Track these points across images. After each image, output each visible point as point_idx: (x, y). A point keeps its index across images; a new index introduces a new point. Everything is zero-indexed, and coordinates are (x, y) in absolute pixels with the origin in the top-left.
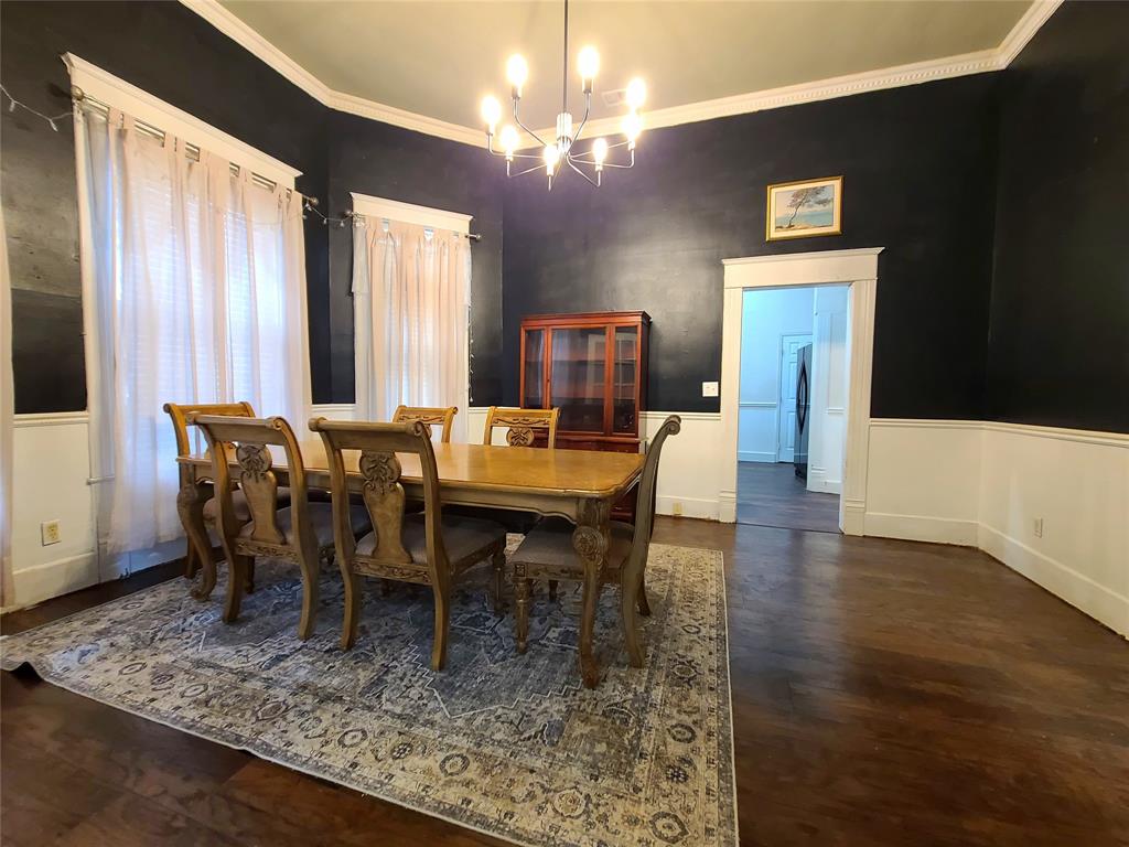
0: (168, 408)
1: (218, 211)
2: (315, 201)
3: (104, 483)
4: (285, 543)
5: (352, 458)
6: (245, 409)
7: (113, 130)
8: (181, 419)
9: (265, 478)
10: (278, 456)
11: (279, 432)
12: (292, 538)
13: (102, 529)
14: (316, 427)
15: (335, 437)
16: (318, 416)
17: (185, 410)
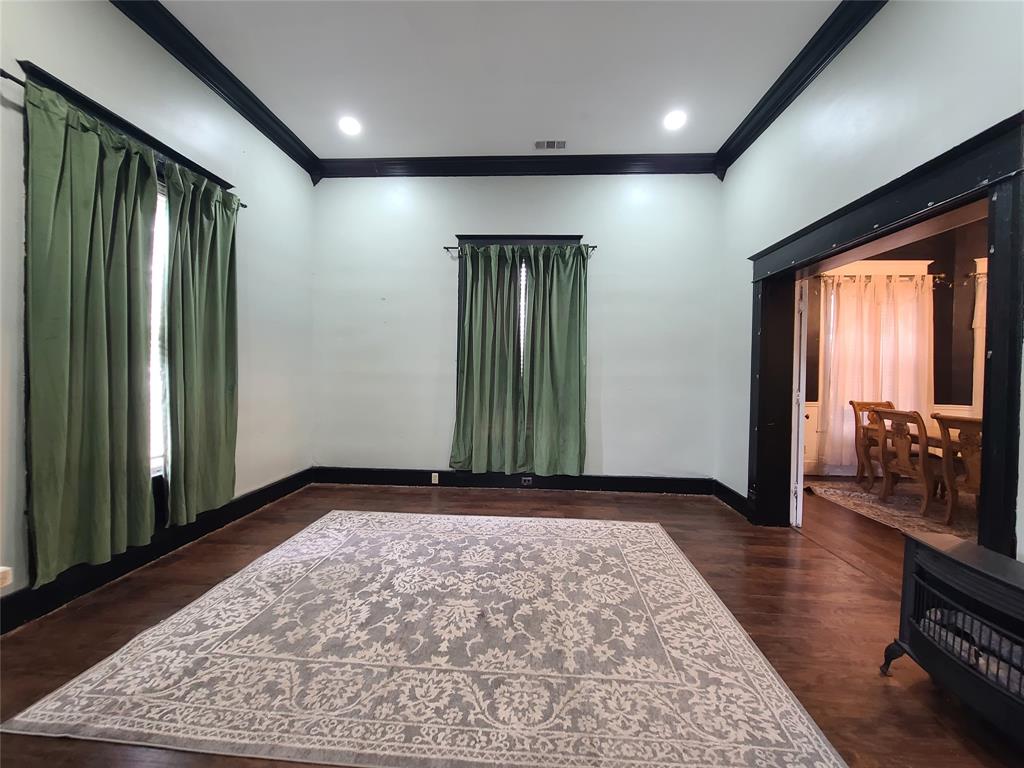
0: (851, 403)
1: (878, 304)
2: (943, 275)
3: (823, 433)
4: (914, 469)
5: (954, 433)
6: (889, 405)
7: (835, 284)
8: (858, 408)
9: (906, 438)
10: (913, 428)
11: (914, 417)
12: (919, 468)
13: (820, 452)
14: (934, 416)
15: (945, 423)
16: (936, 412)
17: (859, 404)
